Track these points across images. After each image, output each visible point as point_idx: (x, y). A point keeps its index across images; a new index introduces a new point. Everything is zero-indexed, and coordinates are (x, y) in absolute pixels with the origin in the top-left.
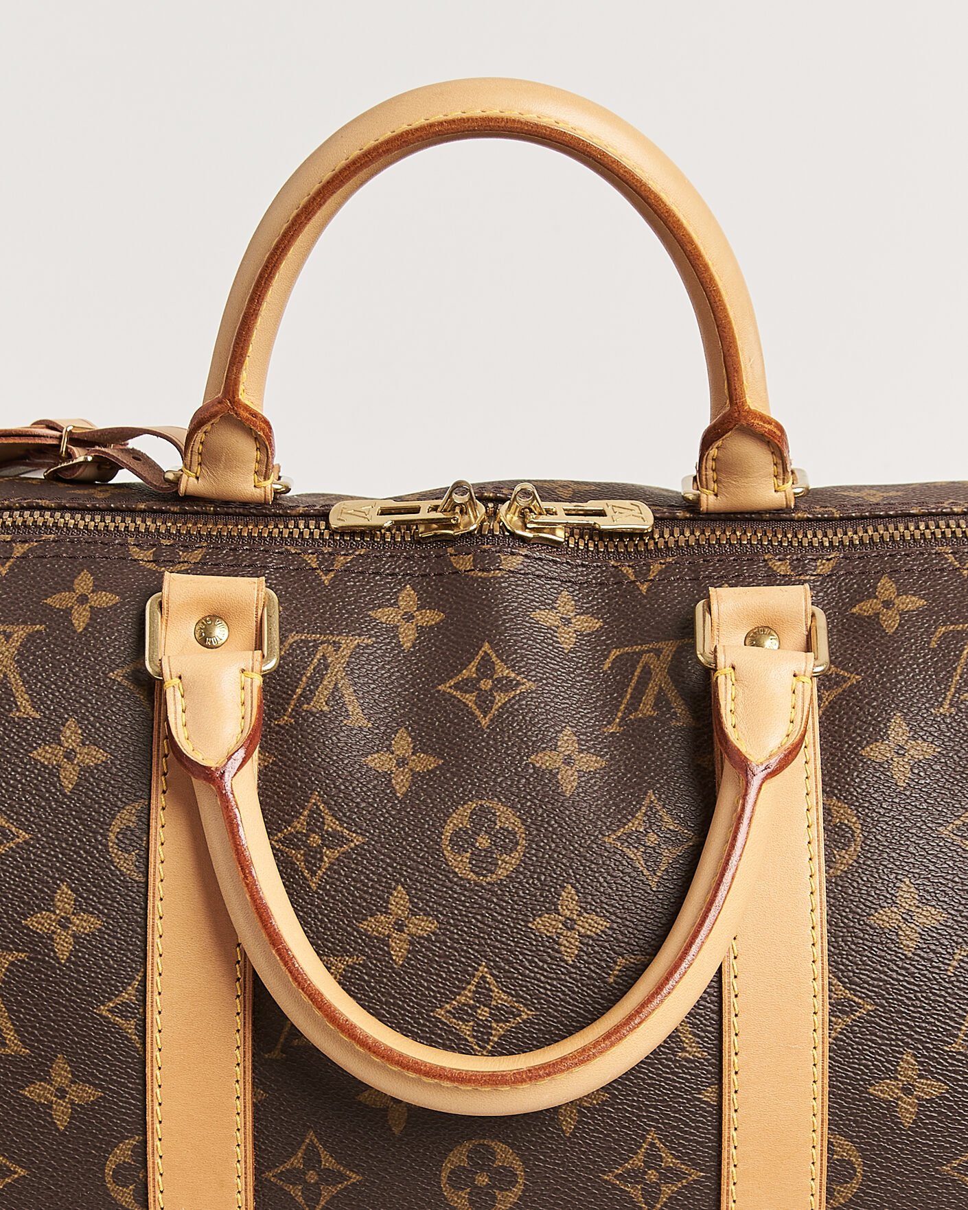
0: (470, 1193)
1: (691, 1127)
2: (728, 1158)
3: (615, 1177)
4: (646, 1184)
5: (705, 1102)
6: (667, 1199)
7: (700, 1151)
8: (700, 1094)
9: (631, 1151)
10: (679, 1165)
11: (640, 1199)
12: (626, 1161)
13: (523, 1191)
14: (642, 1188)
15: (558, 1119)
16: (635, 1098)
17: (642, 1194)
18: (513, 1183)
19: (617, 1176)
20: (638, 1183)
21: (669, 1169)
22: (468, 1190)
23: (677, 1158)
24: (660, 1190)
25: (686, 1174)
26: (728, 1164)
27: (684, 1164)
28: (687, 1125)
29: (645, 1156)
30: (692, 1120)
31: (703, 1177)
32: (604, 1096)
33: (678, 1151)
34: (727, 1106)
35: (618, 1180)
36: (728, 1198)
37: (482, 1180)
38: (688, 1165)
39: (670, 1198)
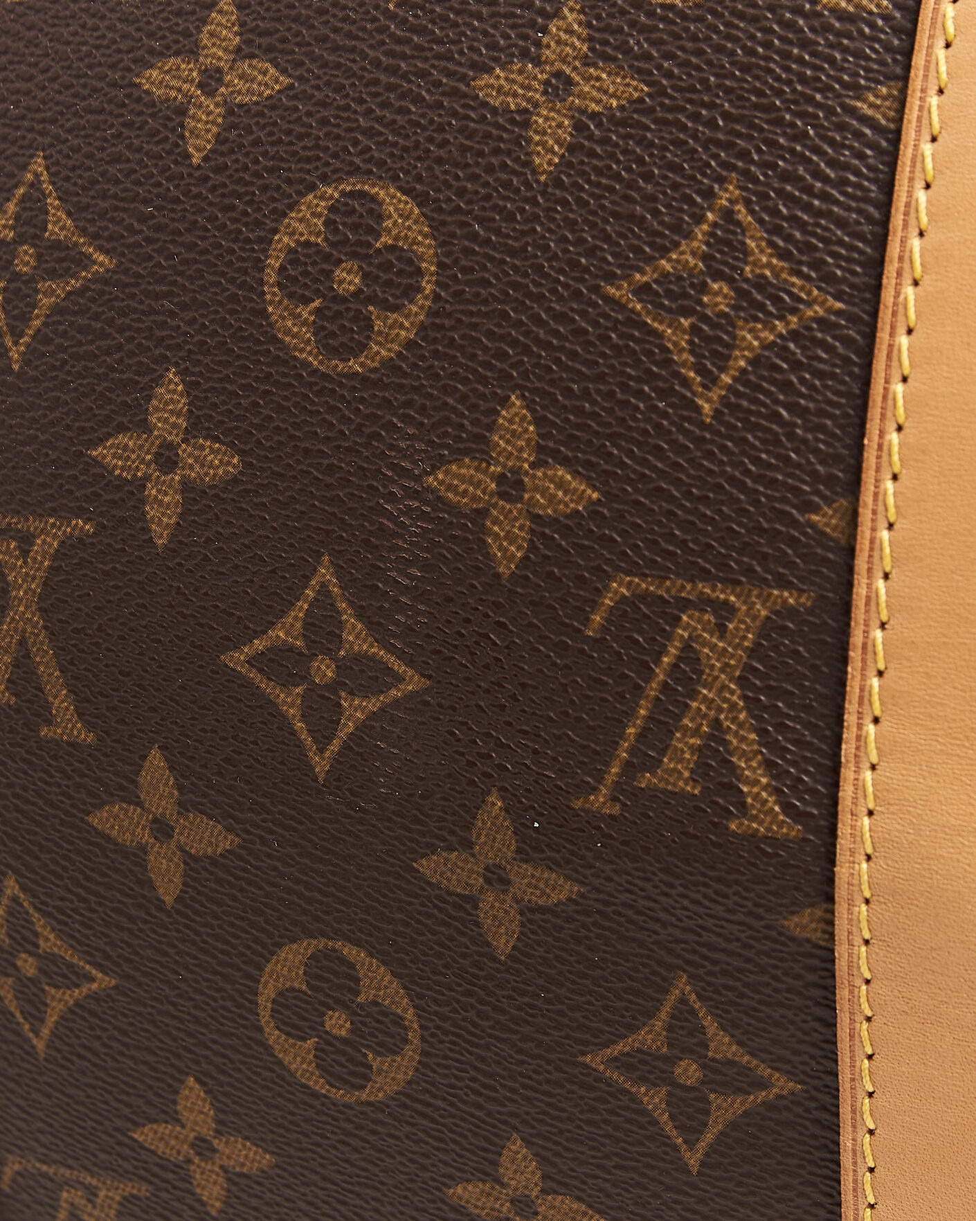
0: (318, 311)
1: (826, 179)
2: (901, 259)
3: (635, 293)
4: (704, 318)
5: (864, 119)
6: (749, 362)
7: (841, 243)
8: (858, 98)
9: (677, 228)
10: (784, 275)
11: (685, 356)
12: (664, 251)
13: (431, 313)
14: (693, 326)
15: (529, 140)
16: (706, 98)
17: (690, 342)
18: (411, 291)
19: (643, 291)
20: (686, 312)
21: (761, 284)
22: (317, 304)
23: (784, 255)
24: (734, 337)
25: (800, 300)
26: (899, 274)
27: (799, 274)
28: (818, 174)
29: (708, 244)
30: (831, 163)
31: (839, 313)
32: (636, 89)
33: (788, 238)
34: (914, 124)
35: (640, 301)
36: (888, 367)
37: (348, 279)
38: (807, 278)
39: (755, 362)
